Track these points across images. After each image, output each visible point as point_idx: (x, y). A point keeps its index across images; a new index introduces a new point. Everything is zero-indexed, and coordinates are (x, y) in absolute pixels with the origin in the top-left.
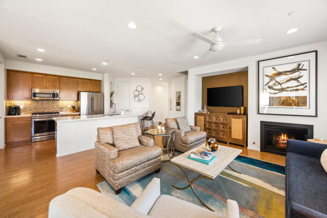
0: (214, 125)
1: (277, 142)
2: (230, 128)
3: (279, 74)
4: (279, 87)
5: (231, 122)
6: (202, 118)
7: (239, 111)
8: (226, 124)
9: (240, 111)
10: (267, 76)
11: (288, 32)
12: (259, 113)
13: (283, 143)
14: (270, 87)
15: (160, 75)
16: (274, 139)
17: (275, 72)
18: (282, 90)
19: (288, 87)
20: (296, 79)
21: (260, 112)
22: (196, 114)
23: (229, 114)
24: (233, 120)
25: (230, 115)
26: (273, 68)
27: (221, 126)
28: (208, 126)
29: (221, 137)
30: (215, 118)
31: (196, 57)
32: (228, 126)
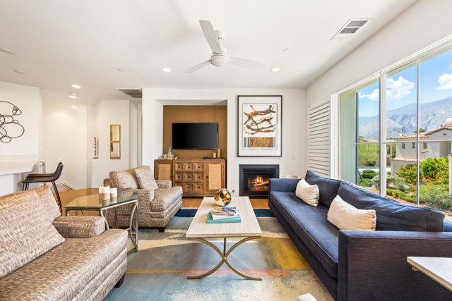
0: (186, 176)
1: (252, 185)
2: (208, 177)
3: (256, 113)
4: (255, 127)
5: (208, 169)
6: (168, 167)
7: (215, 154)
8: (202, 173)
9: (217, 154)
10: (246, 114)
11: (273, 70)
12: (238, 156)
13: (258, 186)
14: (248, 127)
15: (76, 86)
16: (249, 183)
17: (253, 111)
18: (258, 130)
19: (263, 128)
20: (268, 120)
21: (240, 155)
22: (157, 162)
23: (205, 158)
24: (210, 166)
25: (207, 160)
26: (251, 106)
27: (196, 176)
28: (176, 179)
29: (196, 190)
30: (187, 166)
31: (167, 70)
32: (205, 175)
